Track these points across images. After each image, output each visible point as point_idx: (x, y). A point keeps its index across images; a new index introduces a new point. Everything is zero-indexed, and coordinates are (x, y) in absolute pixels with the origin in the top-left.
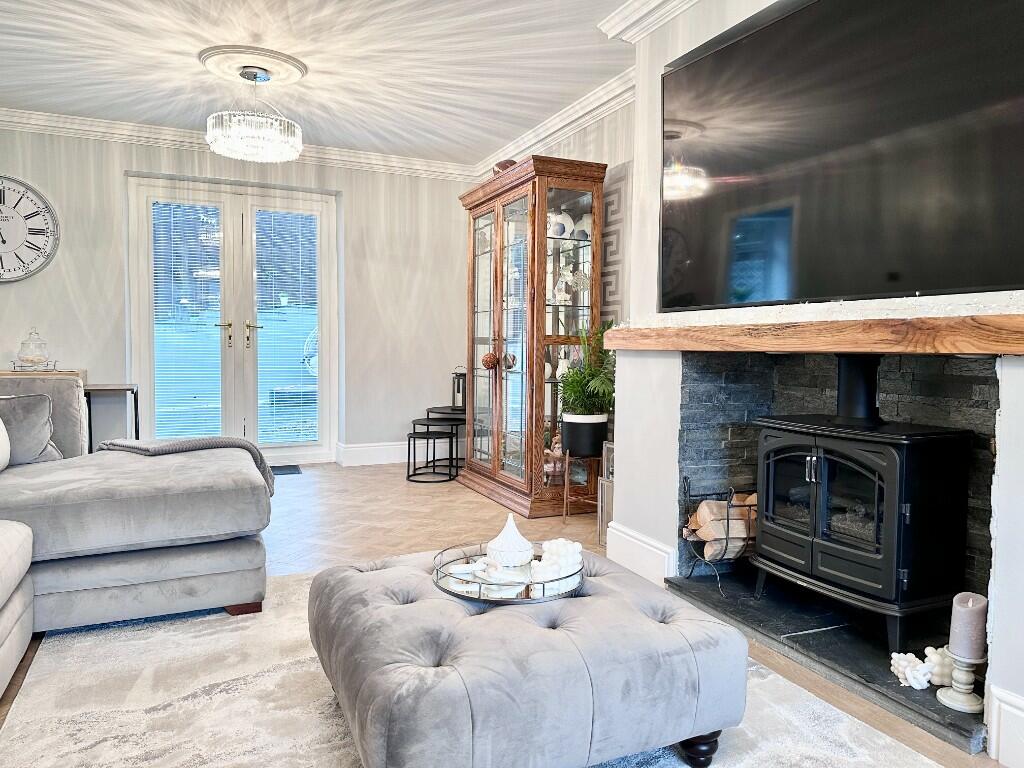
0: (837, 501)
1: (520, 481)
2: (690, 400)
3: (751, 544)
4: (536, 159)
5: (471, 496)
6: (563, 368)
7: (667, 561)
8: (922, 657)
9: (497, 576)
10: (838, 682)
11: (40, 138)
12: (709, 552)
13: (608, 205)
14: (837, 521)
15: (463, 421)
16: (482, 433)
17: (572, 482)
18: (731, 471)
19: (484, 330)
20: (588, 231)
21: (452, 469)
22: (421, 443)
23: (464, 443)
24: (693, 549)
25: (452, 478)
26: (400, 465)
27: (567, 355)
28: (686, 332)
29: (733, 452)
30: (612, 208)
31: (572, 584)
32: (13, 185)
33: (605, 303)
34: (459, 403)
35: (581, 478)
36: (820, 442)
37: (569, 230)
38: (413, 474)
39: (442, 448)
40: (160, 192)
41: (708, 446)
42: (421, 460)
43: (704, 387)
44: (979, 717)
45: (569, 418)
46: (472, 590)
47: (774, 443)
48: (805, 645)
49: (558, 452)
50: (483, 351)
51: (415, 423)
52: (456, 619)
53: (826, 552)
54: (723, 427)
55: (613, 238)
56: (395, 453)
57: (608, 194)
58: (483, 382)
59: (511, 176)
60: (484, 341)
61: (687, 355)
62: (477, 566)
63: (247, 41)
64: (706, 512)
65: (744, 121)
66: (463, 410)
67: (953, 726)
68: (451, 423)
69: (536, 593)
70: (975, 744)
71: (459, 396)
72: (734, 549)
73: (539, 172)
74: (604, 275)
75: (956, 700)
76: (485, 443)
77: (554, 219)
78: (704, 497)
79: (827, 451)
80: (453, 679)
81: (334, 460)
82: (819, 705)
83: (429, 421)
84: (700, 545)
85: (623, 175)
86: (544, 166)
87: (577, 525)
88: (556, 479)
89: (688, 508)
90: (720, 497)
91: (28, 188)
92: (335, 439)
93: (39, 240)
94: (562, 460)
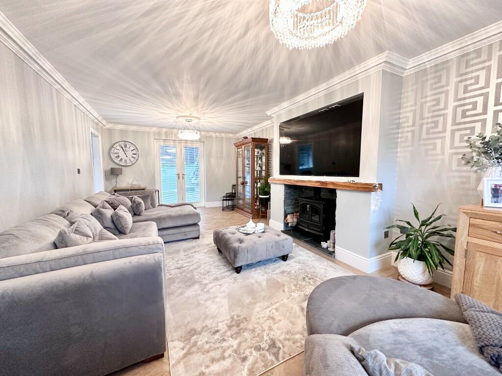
0: (313, 214)
1: (249, 211)
2: (286, 194)
3: (298, 224)
4: (252, 138)
5: (238, 214)
6: (259, 185)
7: (282, 227)
8: (327, 242)
9: (249, 229)
10: (312, 248)
11: (134, 132)
12: (290, 225)
13: (269, 147)
14: (313, 218)
15: (235, 197)
16: (240, 199)
17: (261, 211)
18: (294, 208)
19: (240, 174)
20: (264, 153)
21: (233, 208)
22: (225, 202)
23: (235, 201)
24: (286, 224)
25: (233, 210)
26: (220, 207)
27: (260, 182)
28: (285, 180)
29: (295, 204)
30: (270, 148)
31: (263, 230)
32: (129, 143)
33: (268, 170)
34: (234, 192)
35: (263, 210)
36: (310, 203)
37: (260, 153)
38: (223, 209)
39: (230, 203)
40: (162, 143)
41: (290, 203)
42: (225, 206)
43: (288, 191)
44: (334, 252)
45: (260, 196)
46: (245, 232)
47: (302, 203)
48: (307, 242)
49: (258, 204)
50: (240, 180)
51: (224, 197)
52: (243, 236)
53: (311, 224)
54: (293, 199)
55: (270, 155)
56: (219, 204)
57: (268, 145)
58: (240, 188)
59: (247, 141)
60: (240, 177)
61: (285, 185)
62: (245, 228)
63: (189, 115)
64: (289, 217)
65: (300, 127)
66: (235, 193)
67: (329, 253)
68: (231, 197)
69: (256, 232)
70: (333, 256)
71: (234, 190)
72: (294, 224)
73: (253, 141)
74: (268, 163)
75: (331, 249)
76: (241, 202)
77: (256, 150)
78: (289, 214)
79: (311, 205)
80: (243, 245)
81: (203, 206)
82: (307, 251)
83: (227, 196)
84: (288, 223)
85: (272, 141)
86: (254, 139)
87: (262, 220)
88: (258, 210)
89: (286, 216)
90: (292, 213)
91: (132, 144)
92: (204, 201)
93: (135, 156)
94: (259, 206)
